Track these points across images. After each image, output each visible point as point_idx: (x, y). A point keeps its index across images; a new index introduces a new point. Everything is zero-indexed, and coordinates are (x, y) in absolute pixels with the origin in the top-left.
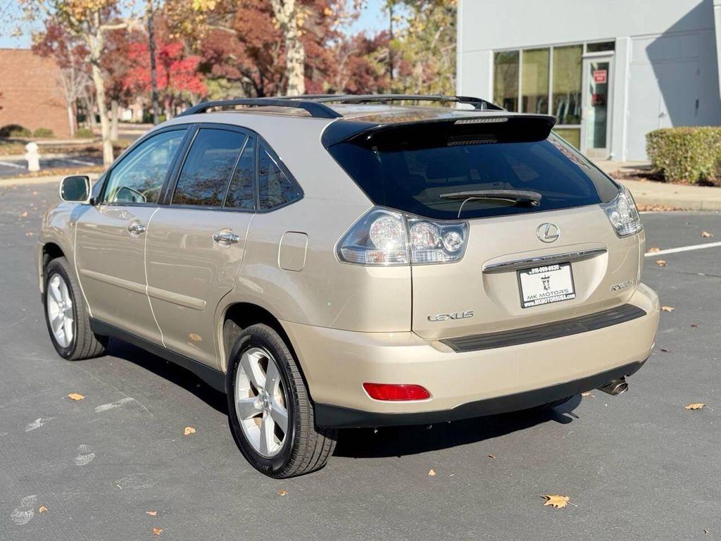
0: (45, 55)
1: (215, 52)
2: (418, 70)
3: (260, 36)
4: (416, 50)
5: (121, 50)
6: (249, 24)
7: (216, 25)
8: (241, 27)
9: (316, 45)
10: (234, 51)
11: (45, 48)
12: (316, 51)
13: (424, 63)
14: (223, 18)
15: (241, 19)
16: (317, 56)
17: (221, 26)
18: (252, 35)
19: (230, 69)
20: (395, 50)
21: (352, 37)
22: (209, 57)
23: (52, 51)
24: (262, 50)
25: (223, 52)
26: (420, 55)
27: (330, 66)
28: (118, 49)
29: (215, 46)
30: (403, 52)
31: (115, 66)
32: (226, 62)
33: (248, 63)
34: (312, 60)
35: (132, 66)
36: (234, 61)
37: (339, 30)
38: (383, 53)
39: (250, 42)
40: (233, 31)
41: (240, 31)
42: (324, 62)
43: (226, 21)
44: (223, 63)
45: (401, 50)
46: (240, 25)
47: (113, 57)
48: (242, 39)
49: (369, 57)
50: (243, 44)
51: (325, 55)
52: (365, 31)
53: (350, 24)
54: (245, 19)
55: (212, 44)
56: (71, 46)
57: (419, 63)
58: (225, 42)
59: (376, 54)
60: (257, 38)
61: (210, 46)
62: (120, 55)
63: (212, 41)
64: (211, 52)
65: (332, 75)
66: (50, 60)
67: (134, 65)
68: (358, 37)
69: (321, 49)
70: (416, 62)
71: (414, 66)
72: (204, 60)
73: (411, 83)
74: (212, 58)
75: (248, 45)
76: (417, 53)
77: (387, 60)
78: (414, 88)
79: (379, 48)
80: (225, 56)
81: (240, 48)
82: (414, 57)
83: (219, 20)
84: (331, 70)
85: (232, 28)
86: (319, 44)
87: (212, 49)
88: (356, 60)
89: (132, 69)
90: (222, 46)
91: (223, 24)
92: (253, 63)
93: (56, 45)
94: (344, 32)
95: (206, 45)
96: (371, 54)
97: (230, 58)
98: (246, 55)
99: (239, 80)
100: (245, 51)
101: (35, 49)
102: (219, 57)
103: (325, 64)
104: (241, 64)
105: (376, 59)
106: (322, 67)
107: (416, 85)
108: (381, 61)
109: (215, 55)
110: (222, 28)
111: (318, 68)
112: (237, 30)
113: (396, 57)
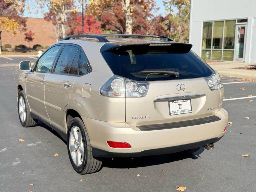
0: (48, 20)
1: (107, 20)
2: (179, 28)
3: (123, 15)
4: (179, 21)
5: (74, 19)
6: (119, 11)
7: (107, 11)
8: (116, 12)
9: (143, 19)
10: (113, 20)
11: (48, 18)
12: (142, 21)
13: (182, 26)
14: (110, 8)
15: (116, 9)
16: (143, 23)
17: (110, 11)
18: (120, 15)
19: (112, 27)
20: (171, 21)
21: (156, 16)
22: (105, 22)
23: (51, 19)
24: (123, 20)
25: (109, 20)
26: (180, 23)
27: (147, 26)
28: (73, 19)
29: (107, 18)
30: (174, 22)
31: (72, 25)
32: (111, 24)
33: (118, 25)
34: (141, 24)
35: (78, 25)
36: (114, 24)
37: (152, 14)
38: (166, 22)
39: (119, 17)
40: (114, 13)
41: (116, 13)
42: (145, 24)
43: (111, 10)
44: (109, 24)
45: (173, 21)
46: (116, 11)
47: (71, 22)
48: (117, 16)
49: (162, 23)
50: (117, 18)
51: (145, 22)
52: (161, 14)
53: (156, 12)
54: (118, 9)
55: (106, 18)
56: (58, 17)
57: (179, 26)
58: (111, 17)
59: (164, 22)
60: (122, 16)
61: (105, 18)
62: (74, 21)
63: (106, 17)
64: (105, 20)
65: (148, 29)
66: (50, 22)
67: (79, 25)
68: (159, 16)
69: (144, 20)
70: (178, 25)
71: (178, 27)
72: (103, 23)
73: (176, 33)
74: (106, 23)
75: (119, 18)
76: (179, 22)
77: (168, 25)
78: (177, 35)
79: (165, 20)
80: (110, 22)
81: (116, 19)
82: (178, 23)
83: (109, 9)
84: (147, 27)
85: (113, 12)
86: (144, 18)
87: (105, 19)
88: (158, 24)
89: (78, 26)
90: (109, 18)
91: (110, 10)
92: (120, 25)
93: (52, 17)
94: (154, 14)
95: (104, 18)
96: (162, 22)
97: (112, 23)
98: (117, 22)
99: (115, 31)
100: (118, 20)
101: (45, 18)
102: (108, 22)
103: (146, 25)
104: (116, 25)
105: (164, 24)
106: (144, 26)
107: (178, 34)
108: (166, 25)
109: (107, 22)
110: (110, 12)
111: (143, 27)
112: (115, 13)
113: (171, 23)
